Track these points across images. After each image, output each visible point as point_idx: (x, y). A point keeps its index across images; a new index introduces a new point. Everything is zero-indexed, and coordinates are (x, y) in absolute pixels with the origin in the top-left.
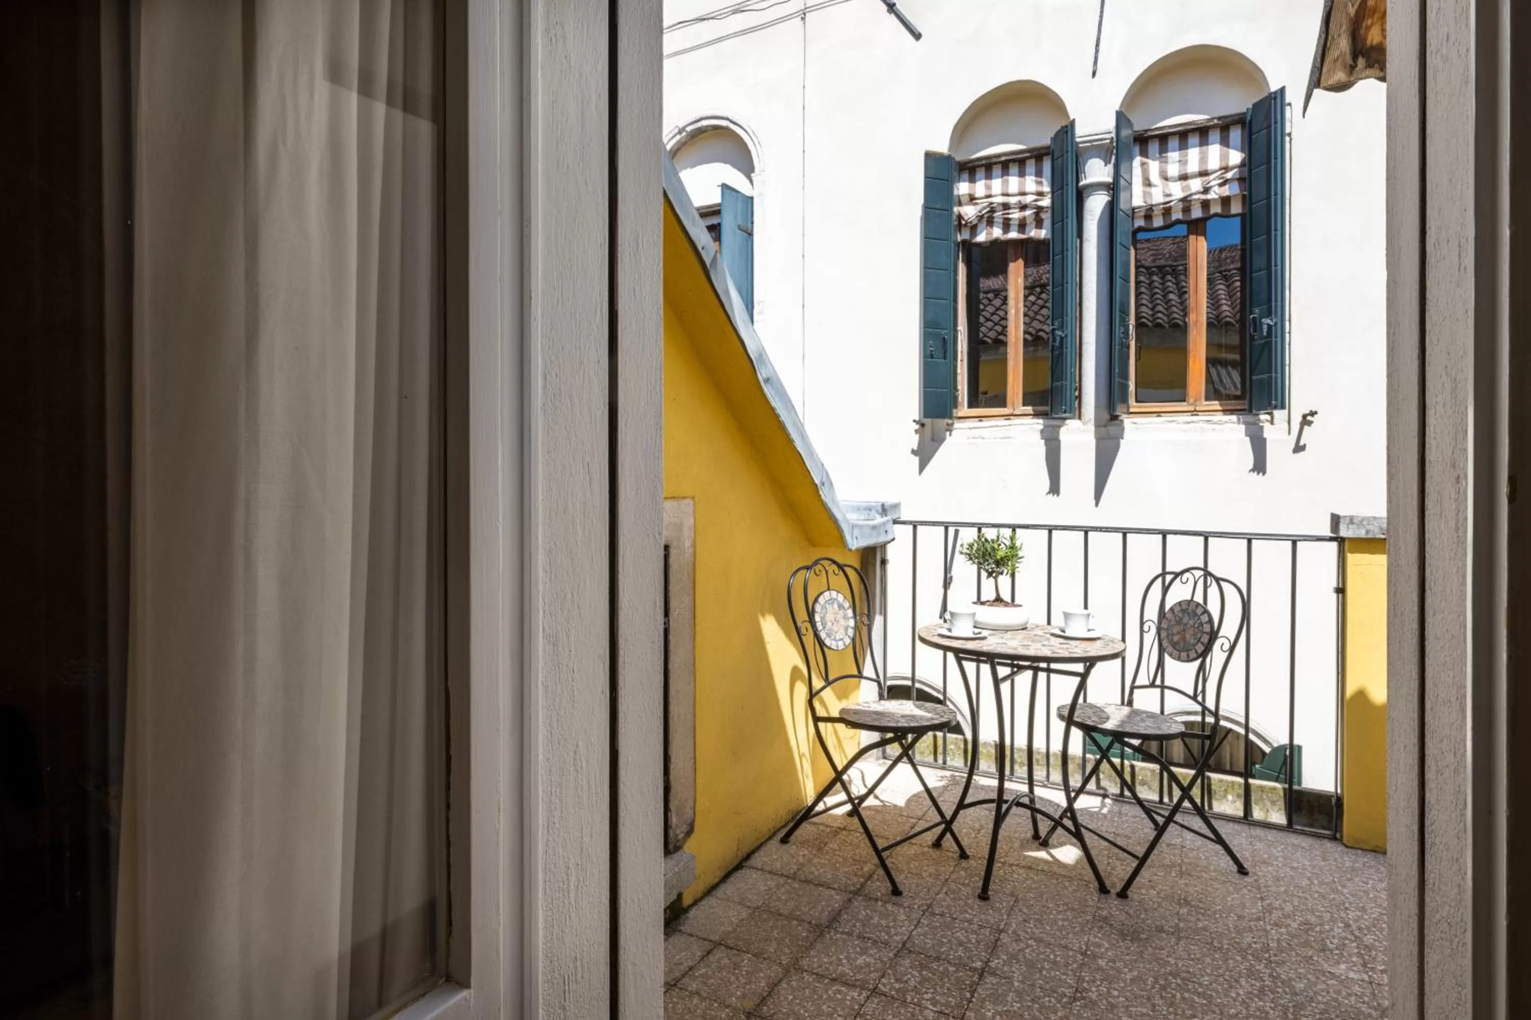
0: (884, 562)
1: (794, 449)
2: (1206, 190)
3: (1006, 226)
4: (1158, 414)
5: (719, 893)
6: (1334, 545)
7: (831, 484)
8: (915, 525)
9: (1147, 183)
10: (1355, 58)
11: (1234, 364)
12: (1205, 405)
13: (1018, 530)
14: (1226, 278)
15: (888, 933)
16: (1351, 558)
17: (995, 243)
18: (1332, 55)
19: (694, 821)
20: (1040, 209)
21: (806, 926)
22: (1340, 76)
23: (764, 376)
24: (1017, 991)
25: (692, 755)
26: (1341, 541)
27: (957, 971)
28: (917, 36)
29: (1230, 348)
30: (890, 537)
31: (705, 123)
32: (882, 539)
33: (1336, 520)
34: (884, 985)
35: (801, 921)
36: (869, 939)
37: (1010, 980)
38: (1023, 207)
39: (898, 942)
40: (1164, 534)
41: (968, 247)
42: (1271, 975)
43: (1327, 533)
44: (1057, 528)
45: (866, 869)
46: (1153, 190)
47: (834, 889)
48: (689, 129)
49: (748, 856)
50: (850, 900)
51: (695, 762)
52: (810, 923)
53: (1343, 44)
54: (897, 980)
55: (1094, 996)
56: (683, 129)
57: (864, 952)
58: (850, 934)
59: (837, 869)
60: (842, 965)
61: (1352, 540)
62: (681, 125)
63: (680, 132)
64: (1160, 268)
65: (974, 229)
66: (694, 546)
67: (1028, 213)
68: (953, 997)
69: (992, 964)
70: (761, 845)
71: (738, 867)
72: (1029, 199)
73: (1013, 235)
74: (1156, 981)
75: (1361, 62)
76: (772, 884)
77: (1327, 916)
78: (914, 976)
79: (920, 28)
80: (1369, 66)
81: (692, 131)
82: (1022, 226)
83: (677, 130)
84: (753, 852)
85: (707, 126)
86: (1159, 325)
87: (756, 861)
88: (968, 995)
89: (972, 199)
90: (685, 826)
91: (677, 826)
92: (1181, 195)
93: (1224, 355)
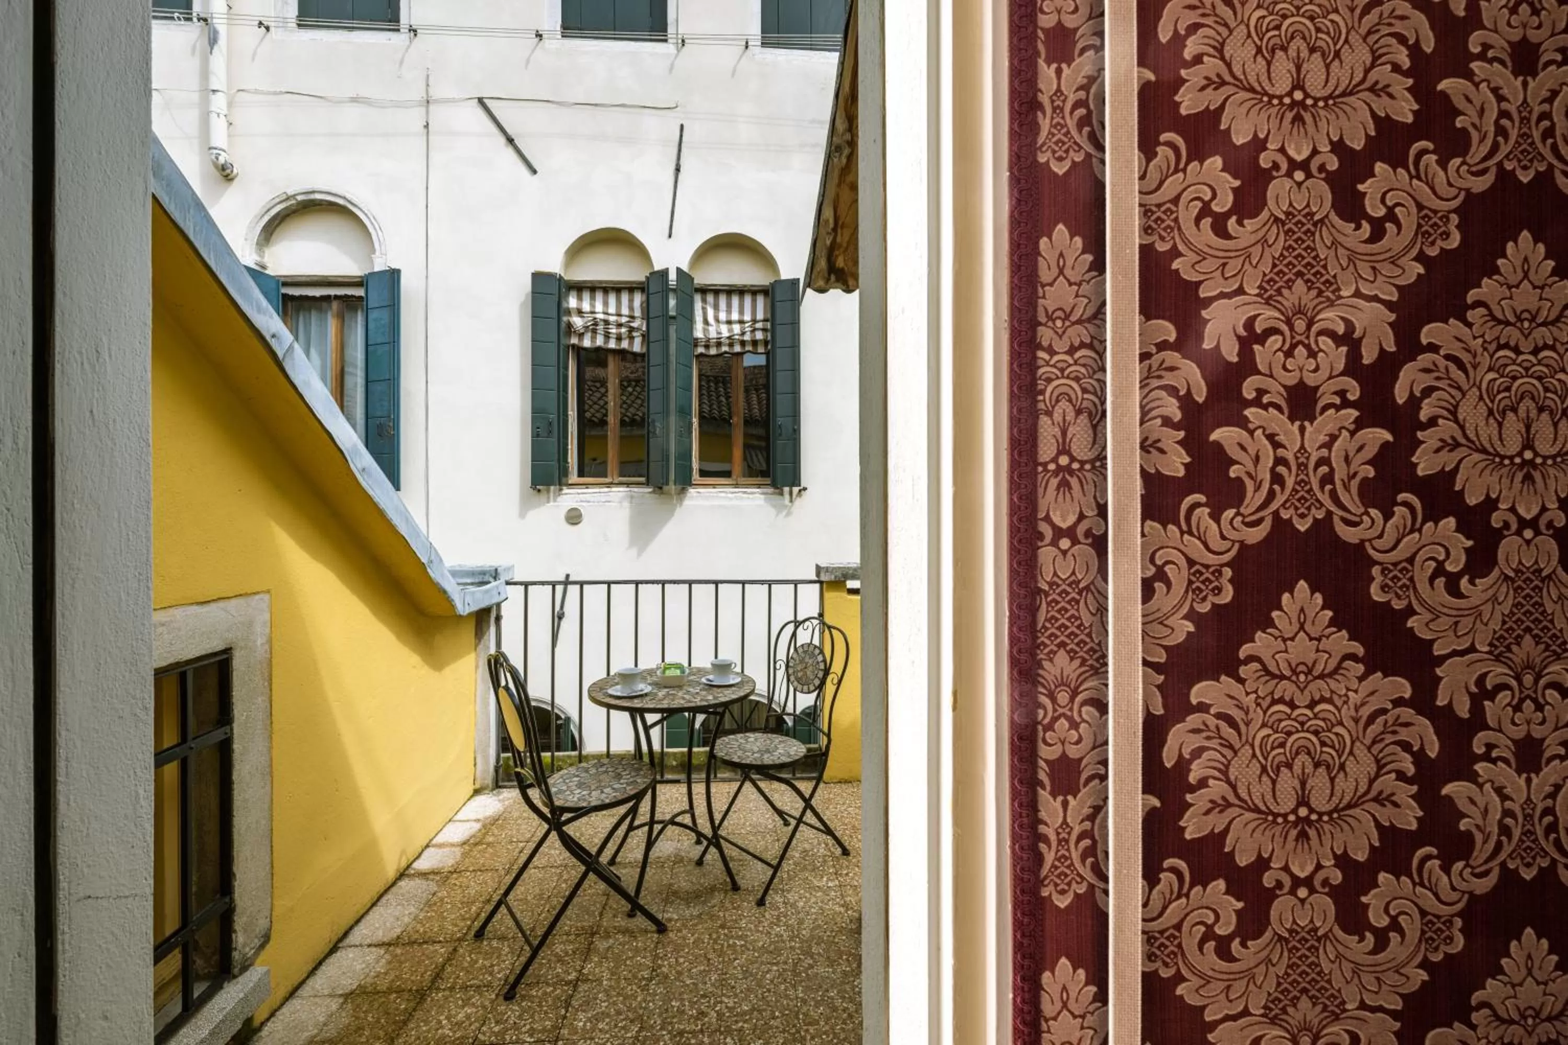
0: (498, 619)
1: (397, 533)
2: (743, 334)
3: (607, 336)
4: (714, 486)
5: (306, 991)
6: (817, 586)
7: (441, 560)
8: (526, 585)
9: (706, 322)
10: (829, 275)
11: (760, 448)
12: (742, 480)
13: (613, 586)
14: (757, 390)
15: (491, 974)
16: (827, 595)
17: (598, 349)
18: (817, 269)
19: (270, 929)
20: (631, 330)
21: (406, 995)
22: (821, 283)
23: (359, 466)
24: (605, 990)
25: (268, 860)
26: (821, 583)
27: (555, 989)
28: (534, 172)
29: (759, 438)
30: (503, 597)
31: (318, 196)
32: (495, 600)
33: (819, 569)
34: (484, 1034)
35: (399, 991)
36: (471, 986)
37: (599, 981)
38: (620, 325)
39: (500, 979)
40: (716, 583)
41: (578, 350)
42: (784, 903)
43: (813, 577)
44: (642, 582)
45: (474, 908)
46: (710, 328)
47: (440, 942)
48: (299, 198)
49: (346, 934)
50: (455, 950)
51: (272, 867)
52: (410, 990)
53: (823, 264)
54: (497, 1022)
55: (665, 970)
56: (294, 196)
57: (466, 1002)
58: (452, 989)
59: (445, 918)
60: (442, 1027)
61: (828, 582)
62: (290, 192)
63: (288, 199)
64: (716, 377)
65: (581, 336)
66: (270, 641)
67: (623, 330)
68: (550, 1019)
69: (585, 971)
70: (362, 917)
71: (334, 949)
72: (624, 320)
73: (612, 345)
74: (710, 938)
75: (833, 278)
76: (370, 958)
77: (816, 842)
78: (513, 1011)
79: (536, 165)
80: (837, 280)
81: (304, 201)
82: (619, 338)
83: (284, 197)
84: (351, 928)
85: (322, 200)
86: (715, 418)
87: (356, 936)
88: (563, 1012)
89: (580, 312)
90: (256, 941)
91: (244, 946)
92: (727, 335)
93: (756, 443)
